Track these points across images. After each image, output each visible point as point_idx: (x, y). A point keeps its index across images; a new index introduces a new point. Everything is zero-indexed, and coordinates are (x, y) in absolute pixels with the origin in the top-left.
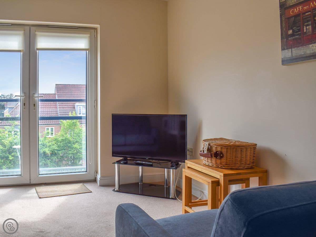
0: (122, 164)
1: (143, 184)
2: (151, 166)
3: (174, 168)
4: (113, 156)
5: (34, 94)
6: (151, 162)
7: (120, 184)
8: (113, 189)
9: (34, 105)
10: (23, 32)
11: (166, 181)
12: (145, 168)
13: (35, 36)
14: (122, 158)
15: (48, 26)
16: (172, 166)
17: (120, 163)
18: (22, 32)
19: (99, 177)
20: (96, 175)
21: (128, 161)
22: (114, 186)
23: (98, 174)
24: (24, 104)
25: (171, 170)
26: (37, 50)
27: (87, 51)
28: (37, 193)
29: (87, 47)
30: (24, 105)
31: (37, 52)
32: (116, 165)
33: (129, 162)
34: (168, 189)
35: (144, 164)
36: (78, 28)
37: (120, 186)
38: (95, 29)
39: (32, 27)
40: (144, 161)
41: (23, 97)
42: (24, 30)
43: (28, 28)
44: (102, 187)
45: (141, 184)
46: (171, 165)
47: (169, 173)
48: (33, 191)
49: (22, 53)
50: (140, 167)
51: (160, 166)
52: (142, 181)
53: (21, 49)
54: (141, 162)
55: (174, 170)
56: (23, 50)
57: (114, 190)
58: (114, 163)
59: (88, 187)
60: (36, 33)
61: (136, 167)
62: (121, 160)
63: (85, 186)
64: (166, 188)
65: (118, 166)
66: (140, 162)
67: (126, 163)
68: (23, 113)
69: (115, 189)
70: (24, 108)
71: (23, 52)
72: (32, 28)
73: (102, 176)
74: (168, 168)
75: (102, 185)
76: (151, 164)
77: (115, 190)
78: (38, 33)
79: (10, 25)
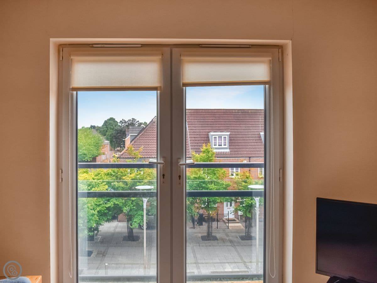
5: (180, 158)
9: (180, 176)
10: (160, 57)
13: (180, 63)
15: (201, 46)
18: (158, 58)
24: (164, 175)
26: (183, 87)
27: (267, 86)
30: (164, 178)
31: (183, 89)
36: (250, 46)
38: (281, 48)
39: (174, 48)
41: (162, 165)
42: (162, 55)
43: (167, 50)
49: (159, 92)
53: (156, 84)
56: (161, 87)
60: (182, 58)
70: (164, 182)
71: (161, 90)
72: (175, 50)
78: (184, 58)
79: (140, 46)
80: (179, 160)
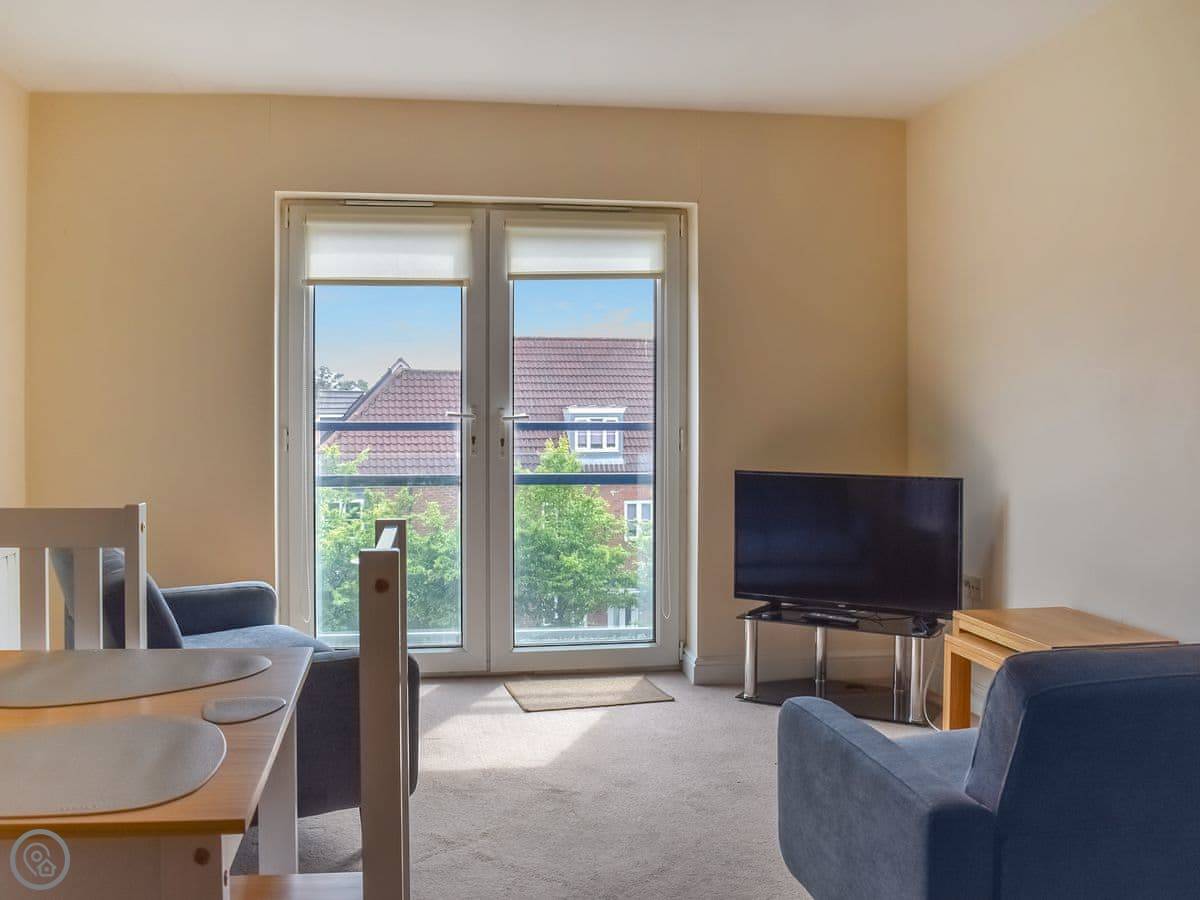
0: (765, 619)
1: (826, 683)
2: (854, 627)
3: (921, 634)
4: (737, 596)
5: (502, 409)
6: (853, 617)
7: (759, 680)
8: (738, 694)
9: (502, 441)
10: (468, 226)
11: (899, 674)
12: (835, 632)
13: (503, 238)
14: (763, 603)
15: (545, 206)
16: (917, 630)
17: (760, 618)
18: (465, 227)
19: (692, 658)
20: (684, 653)
21: (783, 612)
22: (741, 685)
23: (689, 649)
24: (474, 438)
25: (913, 639)
26: (508, 280)
27: (659, 281)
28: (513, 697)
29: (658, 268)
30: (473, 442)
31: (508, 284)
32: (748, 623)
33: (785, 614)
34: (905, 699)
35: (833, 620)
37: (757, 685)
38: (683, 212)
39: (494, 210)
40: (831, 614)
41: (470, 419)
42: (473, 222)
43: (481, 213)
44: (702, 688)
45: (821, 684)
46: (914, 626)
47: (906, 650)
48: (500, 693)
49: (465, 288)
50: (819, 631)
51: (881, 629)
52: (823, 673)
53: (462, 276)
54: (824, 615)
55: (923, 640)
56: (469, 280)
57: (740, 697)
58: (743, 617)
59: (659, 686)
60: (509, 228)
61: (807, 628)
62: (762, 608)
63: (652, 684)
64: (898, 694)
65: (752, 625)
66: (819, 615)
67: (777, 618)
68: (469, 464)
69: (743, 694)
70: (473, 451)
71: (468, 286)
72: (495, 214)
73: (703, 655)
74: (906, 635)
75: (702, 683)
76: (854, 620)
77: (745, 695)
78: (511, 230)
79: (431, 204)
80: (502, 412)
